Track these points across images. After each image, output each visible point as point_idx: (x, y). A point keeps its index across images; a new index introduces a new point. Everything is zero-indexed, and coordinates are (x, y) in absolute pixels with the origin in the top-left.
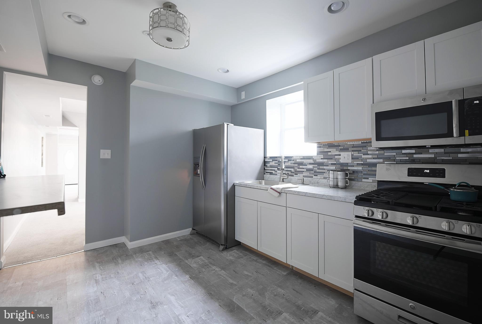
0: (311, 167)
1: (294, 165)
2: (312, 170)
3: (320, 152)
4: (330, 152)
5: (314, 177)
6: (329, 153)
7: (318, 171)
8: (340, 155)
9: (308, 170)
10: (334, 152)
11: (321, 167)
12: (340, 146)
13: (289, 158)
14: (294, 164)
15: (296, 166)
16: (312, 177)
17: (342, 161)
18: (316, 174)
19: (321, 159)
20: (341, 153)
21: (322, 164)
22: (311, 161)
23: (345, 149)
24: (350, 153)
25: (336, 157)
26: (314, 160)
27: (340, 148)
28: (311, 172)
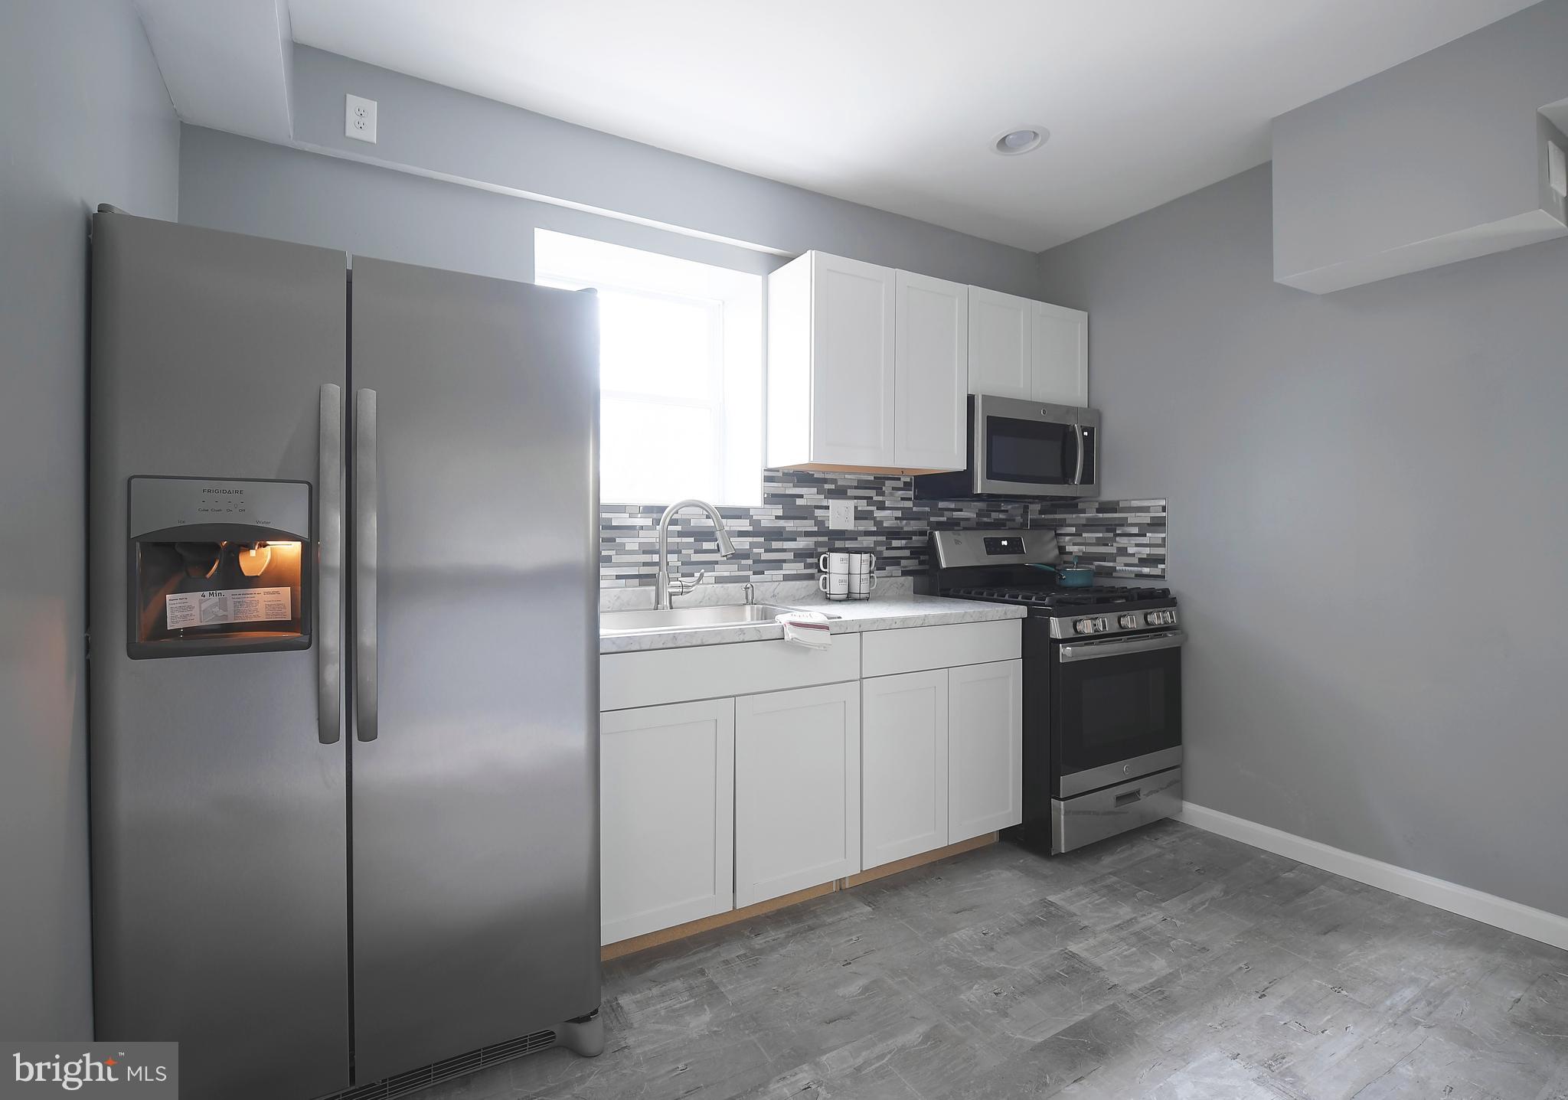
0: (744, 543)
1: (678, 540)
2: (746, 556)
3: (774, 496)
4: (801, 496)
5: (753, 578)
6: (799, 502)
7: (766, 556)
8: (827, 508)
9: (737, 556)
10: (809, 495)
11: (775, 545)
12: (825, 481)
13: (655, 511)
14: (680, 534)
15: (688, 546)
16: (746, 579)
17: (832, 525)
18: (759, 567)
19: (777, 518)
20: (831, 503)
21: (778, 534)
22: (744, 525)
23: (840, 493)
24: (851, 503)
25: (818, 513)
26: (755, 523)
27: (827, 486)
28: (744, 562)
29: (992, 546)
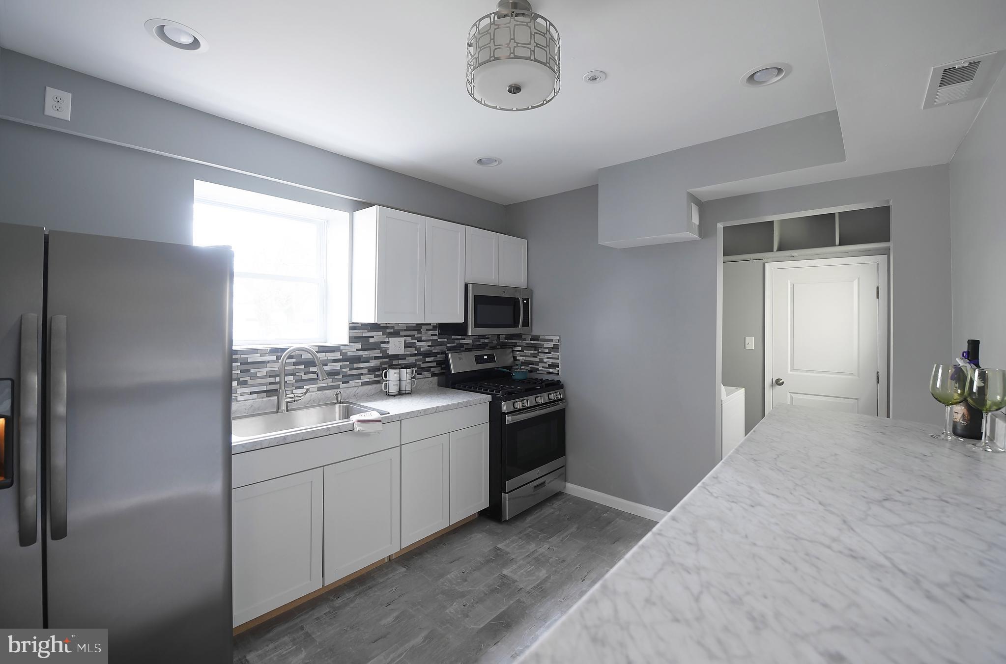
0: (337, 366)
1: (294, 367)
2: (337, 373)
3: (355, 337)
4: (373, 337)
5: (342, 386)
6: (371, 340)
7: (350, 373)
8: (388, 342)
9: (331, 374)
10: (378, 336)
11: (356, 365)
12: (387, 327)
13: (277, 352)
14: (294, 364)
15: (300, 370)
16: (338, 387)
17: (391, 352)
18: (346, 379)
19: (358, 350)
20: (390, 340)
21: (359, 359)
22: (337, 355)
23: (396, 334)
24: (402, 340)
25: (383, 346)
26: (343, 354)
27: (388, 331)
28: (336, 377)
29: (479, 360)
